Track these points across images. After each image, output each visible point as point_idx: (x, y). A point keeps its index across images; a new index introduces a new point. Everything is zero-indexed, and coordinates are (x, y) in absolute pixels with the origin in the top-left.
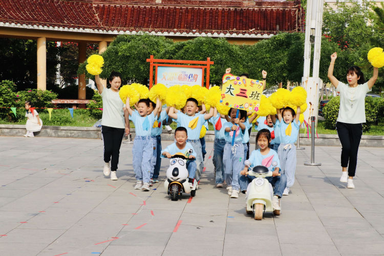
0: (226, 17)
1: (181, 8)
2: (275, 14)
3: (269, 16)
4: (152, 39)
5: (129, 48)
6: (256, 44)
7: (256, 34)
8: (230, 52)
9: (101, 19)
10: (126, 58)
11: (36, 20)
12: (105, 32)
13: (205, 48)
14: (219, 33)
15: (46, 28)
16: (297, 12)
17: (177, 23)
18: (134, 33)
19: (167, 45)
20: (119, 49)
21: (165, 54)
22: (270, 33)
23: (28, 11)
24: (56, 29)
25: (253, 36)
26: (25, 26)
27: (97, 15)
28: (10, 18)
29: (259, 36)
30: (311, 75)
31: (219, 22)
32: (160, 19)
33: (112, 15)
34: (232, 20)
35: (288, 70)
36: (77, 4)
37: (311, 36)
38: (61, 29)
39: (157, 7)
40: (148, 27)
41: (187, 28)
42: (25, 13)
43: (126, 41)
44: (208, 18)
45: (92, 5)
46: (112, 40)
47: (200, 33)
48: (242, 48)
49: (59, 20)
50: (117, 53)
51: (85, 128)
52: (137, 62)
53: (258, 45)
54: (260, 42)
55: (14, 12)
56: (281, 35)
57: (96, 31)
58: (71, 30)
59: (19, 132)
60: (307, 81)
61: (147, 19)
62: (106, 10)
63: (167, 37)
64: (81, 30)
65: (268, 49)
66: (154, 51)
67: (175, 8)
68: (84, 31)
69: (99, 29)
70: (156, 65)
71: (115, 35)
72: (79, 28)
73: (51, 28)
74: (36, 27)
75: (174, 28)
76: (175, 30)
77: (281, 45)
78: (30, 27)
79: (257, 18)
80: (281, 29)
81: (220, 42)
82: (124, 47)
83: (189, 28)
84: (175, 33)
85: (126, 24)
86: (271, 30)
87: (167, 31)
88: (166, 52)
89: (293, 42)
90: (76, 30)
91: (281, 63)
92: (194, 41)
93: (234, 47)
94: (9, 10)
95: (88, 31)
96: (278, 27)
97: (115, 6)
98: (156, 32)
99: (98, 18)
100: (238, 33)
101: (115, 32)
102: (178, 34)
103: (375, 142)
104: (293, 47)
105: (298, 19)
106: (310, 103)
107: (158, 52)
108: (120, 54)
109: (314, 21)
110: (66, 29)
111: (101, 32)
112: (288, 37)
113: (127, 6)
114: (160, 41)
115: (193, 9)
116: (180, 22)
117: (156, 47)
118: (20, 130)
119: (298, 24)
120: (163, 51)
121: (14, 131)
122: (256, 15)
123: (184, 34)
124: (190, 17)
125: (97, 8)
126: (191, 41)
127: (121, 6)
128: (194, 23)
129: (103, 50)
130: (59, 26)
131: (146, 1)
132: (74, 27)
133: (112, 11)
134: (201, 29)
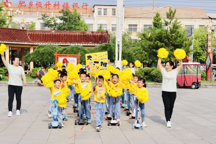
0: (80, 38)
1: (62, 34)
2: (99, 36)
3: (96, 37)
4: (53, 46)
5: (44, 50)
6: (94, 48)
7: (92, 44)
9: (31, 38)
10: (43, 54)
11: (5, 39)
12: (32, 44)
13: (75, 49)
14: (78, 44)
15: (9, 42)
16: (107, 36)
17: (61, 40)
18: (44, 44)
19: (59, 48)
20: (40, 50)
21: (58, 52)
22: (98, 44)
24: (13, 43)
25: (91, 45)
27: (29, 37)
29: (93, 45)
30: (118, 60)
31: (77, 39)
32: (54, 38)
33: (35, 37)
34: (82, 39)
36: (21, 33)
37: (118, 45)
38: (15, 43)
39: (53, 34)
40: (49, 41)
41: (65, 42)
43: (42, 47)
44: (73, 38)
45: (27, 33)
46: (37, 47)
47: (70, 44)
48: (88, 49)
49: (14, 39)
50: (39, 52)
51: (30, 82)
52: (47, 55)
53: (95, 48)
54: (95, 47)
56: (104, 44)
57: (29, 43)
58: (19, 43)
59: (3, 84)
60: (117, 62)
61: (49, 38)
62: (32, 35)
63: (59, 45)
64: (23, 43)
65: (99, 50)
66: (54, 51)
67: (60, 34)
68: (24, 43)
69: (30, 42)
70: (58, 56)
71: (38, 45)
72: (22, 42)
73: (11, 43)
74: (5, 42)
76: (60, 43)
79: (92, 38)
80: (102, 42)
81: (80, 47)
82: (42, 50)
83: (66, 42)
85: (41, 41)
86: (98, 42)
87: (55, 43)
88: (59, 51)
89: (108, 47)
90: (21, 43)
92: (70, 47)
93: (86, 49)
95: (26, 43)
96: (100, 41)
97: (36, 34)
98: (53, 44)
99: (29, 38)
100: (85, 44)
101: (37, 44)
102: (62, 44)
104: (108, 49)
105: (108, 38)
107: (56, 51)
108: (40, 52)
110: (17, 43)
111: (31, 44)
112: (106, 45)
113: (41, 34)
114: (56, 47)
115: (67, 34)
117: (55, 49)
119: (108, 40)
120: (57, 51)
122: (92, 37)
123: (64, 44)
124: (66, 38)
125: (29, 34)
126: (69, 47)
127: (38, 34)
128: (68, 40)
129: (32, 51)
130: (14, 42)
131: (48, 31)
132: (20, 42)
133: (35, 36)
134: (71, 42)
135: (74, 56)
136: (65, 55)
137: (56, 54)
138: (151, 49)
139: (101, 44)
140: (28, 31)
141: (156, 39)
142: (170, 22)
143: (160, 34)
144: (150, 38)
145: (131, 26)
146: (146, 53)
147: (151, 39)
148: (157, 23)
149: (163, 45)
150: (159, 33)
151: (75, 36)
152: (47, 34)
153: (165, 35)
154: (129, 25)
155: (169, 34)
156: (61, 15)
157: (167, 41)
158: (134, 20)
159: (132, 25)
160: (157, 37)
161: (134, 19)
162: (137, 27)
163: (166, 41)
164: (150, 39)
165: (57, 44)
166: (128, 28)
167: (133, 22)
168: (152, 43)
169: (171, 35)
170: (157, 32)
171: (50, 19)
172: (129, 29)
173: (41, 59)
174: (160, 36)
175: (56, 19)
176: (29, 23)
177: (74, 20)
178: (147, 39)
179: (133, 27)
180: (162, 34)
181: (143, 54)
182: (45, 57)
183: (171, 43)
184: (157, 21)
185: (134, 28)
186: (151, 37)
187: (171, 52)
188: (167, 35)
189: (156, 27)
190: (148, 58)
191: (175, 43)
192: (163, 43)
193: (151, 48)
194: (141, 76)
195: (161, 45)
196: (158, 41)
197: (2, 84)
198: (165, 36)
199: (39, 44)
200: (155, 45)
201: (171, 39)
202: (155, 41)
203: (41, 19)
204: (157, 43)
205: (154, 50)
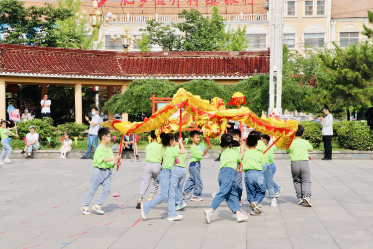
0: (217, 64)
1: (183, 59)
2: (254, 61)
3: (249, 63)
4: (158, 82)
5: (142, 89)
6: (236, 83)
7: (239, 76)
9: (123, 68)
10: (139, 97)
11: (74, 71)
12: (125, 78)
14: (211, 77)
15: (81, 77)
17: (180, 70)
18: (147, 78)
19: (170, 86)
20: (134, 91)
21: (168, 93)
23: (68, 64)
24: (89, 77)
25: (237, 78)
26: (65, 76)
28: (55, 70)
29: (242, 77)
31: (212, 68)
32: (167, 67)
33: (131, 65)
34: (221, 66)
35: (261, 103)
36: (105, 58)
37: (274, 77)
38: (92, 77)
39: (165, 58)
40: (158, 73)
41: (187, 73)
42: (66, 66)
43: (139, 84)
44: (203, 65)
45: (116, 58)
46: (129, 84)
47: (197, 77)
49: (92, 70)
50: (132, 94)
53: (239, 85)
54: (240, 82)
55: (58, 66)
56: (256, 77)
57: (119, 78)
58: (100, 77)
60: (272, 111)
61: (157, 67)
62: (126, 62)
63: (170, 80)
64: (107, 77)
65: (246, 87)
66: (160, 92)
67: (178, 58)
69: (121, 76)
70: (158, 102)
71: (131, 80)
72: (106, 75)
73: (85, 77)
74: (73, 76)
75: (178, 73)
76: (178, 75)
77: (255, 84)
78: (69, 76)
79: (240, 64)
80: (259, 72)
81: (209, 83)
82: (138, 89)
83: (189, 73)
84: (178, 77)
85: (141, 72)
90: (103, 77)
91: (255, 97)
93: (220, 86)
94: (54, 65)
95: (112, 77)
96: (255, 70)
97: (134, 59)
98: (164, 77)
99: (120, 68)
100: (225, 76)
102: (180, 78)
107: (163, 92)
108: (134, 94)
109: (275, 66)
110: (96, 77)
111: (122, 78)
112: (261, 78)
113: (143, 59)
114: (165, 83)
115: (192, 58)
116: (182, 69)
117: (161, 88)
118: (56, 154)
120: (166, 91)
121: (52, 155)
123: (185, 78)
124: (189, 65)
125: (120, 60)
126: (187, 83)
127: (138, 58)
128: (193, 69)
129: (124, 90)
130: (91, 75)
131: (157, 54)
132: (102, 75)
133: (131, 62)
134: (197, 74)
138: (335, 84)
139: (251, 77)
140: (119, 54)
141: (345, 64)
144: (333, 63)
145: (346, 34)
149: (357, 76)
150: (349, 54)
151: (208, 62)
152: (154, 58)
153: (362, 56)
154: (340, 33)
156: (183, 20)
157: (367, 68)
158: (352, 23)
159: (348, 33)
160: (347, 60)
161: (352, 20)
162: (358, 36)
163: (364, 67)
165: (167, 78)
166: (339, 40)
167: (349, 27)
168: (335, 73)
171: (161, 30)
172: (341, 41)
173: (135, 106)
174: (353, 58)
175: (173, 29)
177: (210, 29)
178: (328, 66)
179: (349, 38)
180: (356, 54)
182: (143, 103)
185: (351, 40)
188: (365, 55)
190: (330, 102)
192: (357, 73)
194: (318, 138)
195: (354, 76)
196: (347, 70)
197: (54, 154)
198: (361, 59)
199: (133, 78)
200: (342, 77)
203: (145, 30)
204: (346, 73)
205: (340, 86)
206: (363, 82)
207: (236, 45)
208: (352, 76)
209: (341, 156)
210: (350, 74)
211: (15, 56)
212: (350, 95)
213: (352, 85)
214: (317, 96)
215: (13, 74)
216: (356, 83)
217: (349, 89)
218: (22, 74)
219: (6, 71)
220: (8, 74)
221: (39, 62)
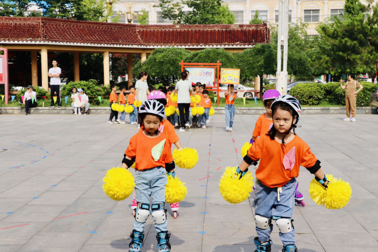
0: (221, 36)
1: (192, 31)
2: (251, 33)
3: (247, 35)
4: (177, 50)
5: (163, 56)
6: (243, 51)
7: (240, 45)
8: (227, 57)
9: (142, 38)
10: (161, 63)
11: (102, 41)
12: (145, 47)
13: (211, 55)
14: (217, 46)
15: (109, 46)
16: (265, 31)
17: (190, 40)
18: (163, 47)
19: (186, 54)
20: (157, 58)
21: (186, 60)
22: (249, 44)
23: (97, 35)
24: (115, 46)
25: (238, 46)
26: (96, 45)
27: (139, 36)
28: (87, 40)
29: (242, 46)
30: (282, 70)
31: (217, 38)
32: (179, 37)
33: (148, 36)
34: (225, 37)
35: (265, 68)
37: (281, 46)
38: (118, 46)
39: (177, 30)
40: (172, 43)
41: (196, 42)
42: (95, 37)
43: (161, 52)
44: (209, 36)
45: (136, 30)
46: (152, 52)
47: (205, 46)
48: (234, 54)
49: (116, 40)
50: (155, 60)
52: (168, 65)
53: (244, 52)
54: (246, 50)
55: (89, 37)
56: (259, 45)
57: (140, 47)
58: (124, 46)
60: (279, 74)
61: (171, 38)
62: (144, 33)
63: (186, 49)
64: (130, 46)
65: (251, 55)
66: (179, 58)
67: (188, 30)
68: (132, 47)
69: (141, 45)
70: (185, 67)
71: (154, 49)
72: (129, 45)
73: (112, 46)
74: (103, 45)
75: (188, 43)
76: (189, 44)
77: (260, 52)
78: (99, 45)
79: (240, 36)
80: (257, 42)
81: (221, 51)
82: (160, 56)
83: (198, 43)
84: (189, 46)
86: (250, 43)
87: (180, 45)
88: (187, 58)
89: (266, 50)
90: (127, 46)
91: (260, 63)
92: (204, 51)
94: (85, 35)
95: (134, 46)
96: (254, 41)
97: (150, 30)
98: (177, 46)
99: (140, 38)
100: (229, 45)
101: (152, 47)
102: (191, 47)
103: (325, 111)
104: (267, 53)
105: (266, 35)
106: (282, 88)
107: (181, 58)
108: (157, 60)
109: (283, 36)
110: (121, 46)
111: (142, 47)
112: (263, 47)
113: (158, 30)
114: (182, 51)
115: (199, 31)
116: (192, 39)
117: (180, 55)
118: (102, 110)
119: (267, 38)
120: (184, 58)
121: (99, 111)
122: (240, 34)
123: (195, 47)
124: (198, 36)
125: (139, 32)
126: (202, 51)
127: (154, 31)
128: (201, 40)
129: (144, 59)
130: (117, 44)
131: (170, 26)
132: (126, 44)
133: (148, 34)
134: (206, 44)
135: (210, 66)
136: (196, 64)
137: (181, 63)
138: (336, 51)
139: (254, 46)
140: (138, 26)
141: (344, 35)
142: (369, 5)
143: (350, 27)
144: (333, 34)
146: (327, 58)
147: (336, 35)
148: (351, 6)
149: (355, 44)
150: (348, 25)
151: (213, 33)
152: (167, 30)
153: (359, 27)
154: (305, 10)
155: (367, 26)
157: (363, 38)
158: (314, 2)
159: (311, 10)
160: (346, 31)
162: (319, 13)
163: (361, 37)
164: (334, 36)
165: (183, 47)
166: (303, 16)
167: (312, 5)
168: (337, 42)
169: (369, 27)
170: (346, 24)
171: (171, 6)
172: (305, 17)
173: (158, 71)
174: (351, 30)
175: (182, 5)
176: (139, 13)
177: (212, 6)
178: (329, 36)
179: (312, 14)
180: (354, 26)
181: (321, 61)
182: (165, 68)
183: (370, 40)
184: (352, 3)
185: (313, 16)
186: (336, 32)
187: (369, 55)
188: (362, 27)
189: (350, 12)
190: (331, 66)
191: (376, 40)
192: (355, 42)
193: (335, 49)
194: (319, 96)
195: (353, 44)
196: (346, 39)
198: (359, 29)
199: (155, 47)
200: (343, 45)
201: (369, 33)
202: (343, 38)
203: (158, 6)
204: (346, 41)
205: (341, 53)
206: (359, 49)
207: (231, 19)
208: (351, 44)
209: (341, 111)
210: (349, 43)
211: (54, 28)
212: (349, 60)
213: (350, 52)
214: (319, 62)
215: (54, 43)
216: (354, 50)
217: (348, 55)
218: (61, 43)
219: (49, 40)
220: (50, 43)
221: (74, 34)
